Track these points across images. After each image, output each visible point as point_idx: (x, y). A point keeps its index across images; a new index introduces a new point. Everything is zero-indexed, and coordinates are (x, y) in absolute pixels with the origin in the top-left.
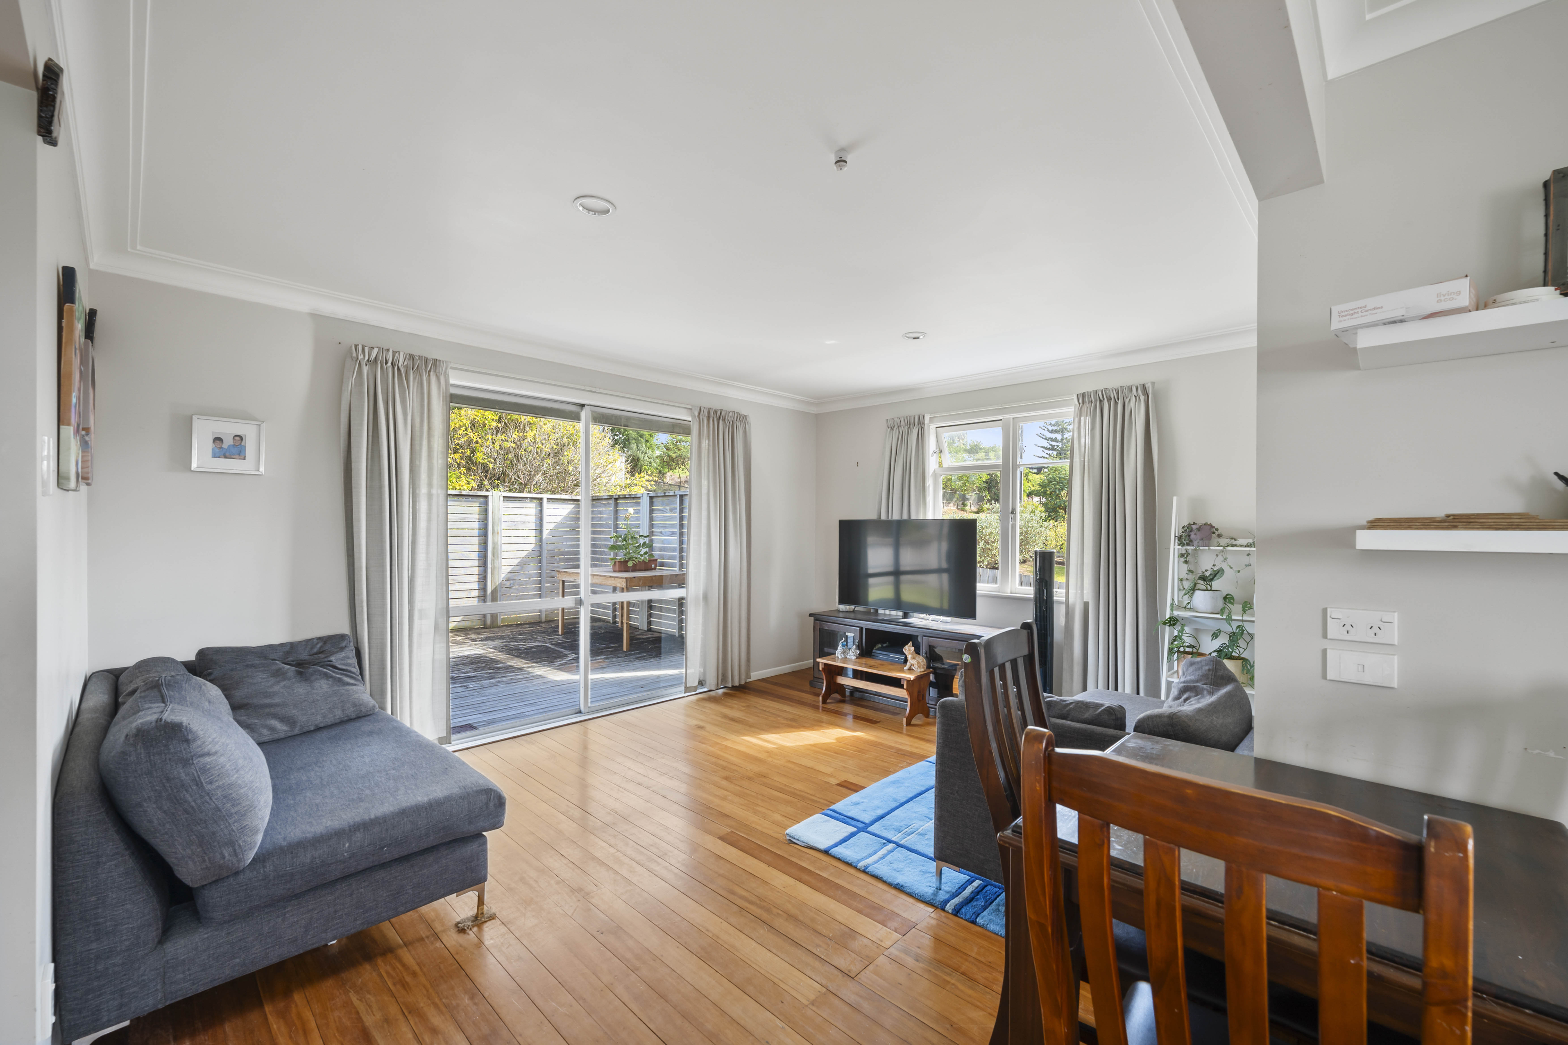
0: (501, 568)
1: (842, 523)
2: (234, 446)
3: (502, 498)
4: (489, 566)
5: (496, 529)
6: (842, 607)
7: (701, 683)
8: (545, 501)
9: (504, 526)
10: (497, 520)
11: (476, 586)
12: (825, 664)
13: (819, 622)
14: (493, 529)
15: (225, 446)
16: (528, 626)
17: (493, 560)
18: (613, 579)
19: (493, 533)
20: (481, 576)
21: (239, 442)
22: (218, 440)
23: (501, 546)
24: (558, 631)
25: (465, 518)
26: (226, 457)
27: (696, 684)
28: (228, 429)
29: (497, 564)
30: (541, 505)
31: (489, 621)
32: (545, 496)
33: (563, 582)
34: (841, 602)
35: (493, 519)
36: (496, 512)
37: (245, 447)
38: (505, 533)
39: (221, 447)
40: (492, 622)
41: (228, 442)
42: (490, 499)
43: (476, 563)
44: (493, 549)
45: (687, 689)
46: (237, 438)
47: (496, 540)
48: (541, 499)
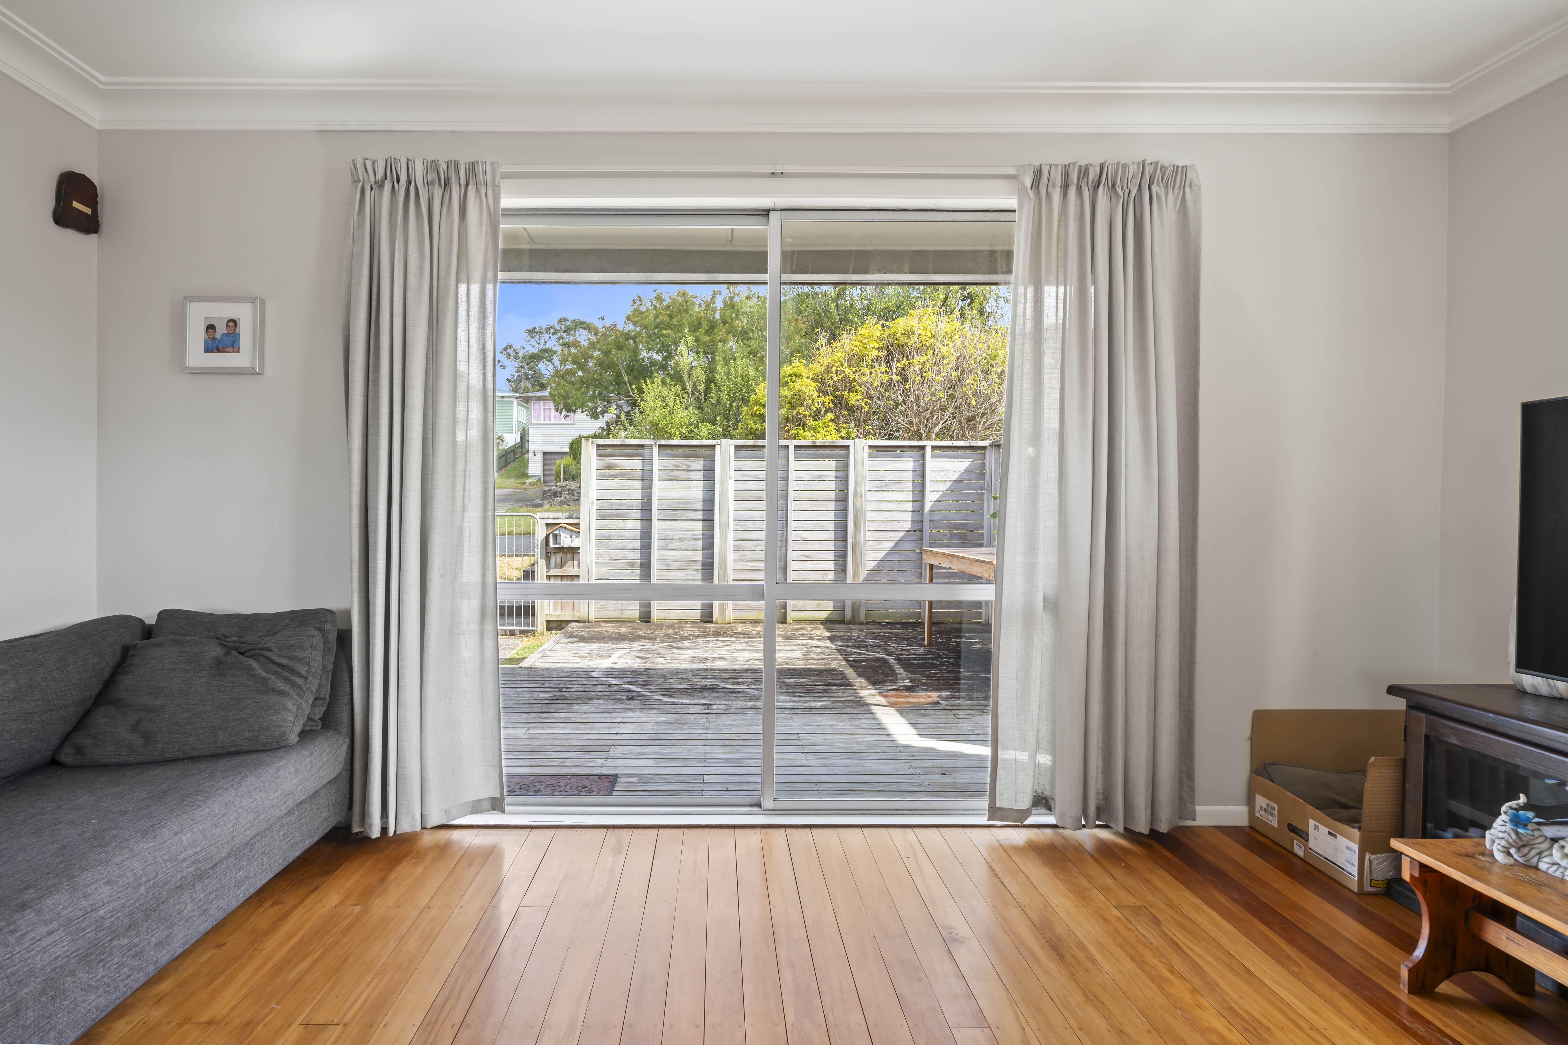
0: (865, 543)
1: (1530, 411)
2: (227, 334)
3: (867, 448)
4: (850, 540)
5: (858, 490)
6: (1531, 681)
7: (1042, 802)
8: (928, 450)
9: (869, 485)
10: (860, 479)
11: (831, 566)
12: (1423, 867)
13: (1423, 715)
14: (855, 491)
15: (218, 336)
16: (899, 626)
17: (855, 534)
18: (979, 563)
19: (855, 495)
20: (840, 553)
21: (233, 329)
22: (211, 328)
23: (865, 514)
24: (923, 640)
25: (820, 477)
26: (219, 351)
27: (1024, 803)
28: (221, 312)
29: (861, 538)
30: (923, 457)
31: (848, 615)
32: (928, 444)
33: (932, 567)
34: (1524, 663)
35: (856, 477)
36: (860, 467)
37: (239, 334)
38: (870, 496)
39: (214, 338)
40: (853, 616)
41: (221, 329)
42: (852, 449)
43: (831, 536)
44: (856, 517)
45: (994, 812)
46: (231, 324)
47: (859, 506)
48: (923, 448)
